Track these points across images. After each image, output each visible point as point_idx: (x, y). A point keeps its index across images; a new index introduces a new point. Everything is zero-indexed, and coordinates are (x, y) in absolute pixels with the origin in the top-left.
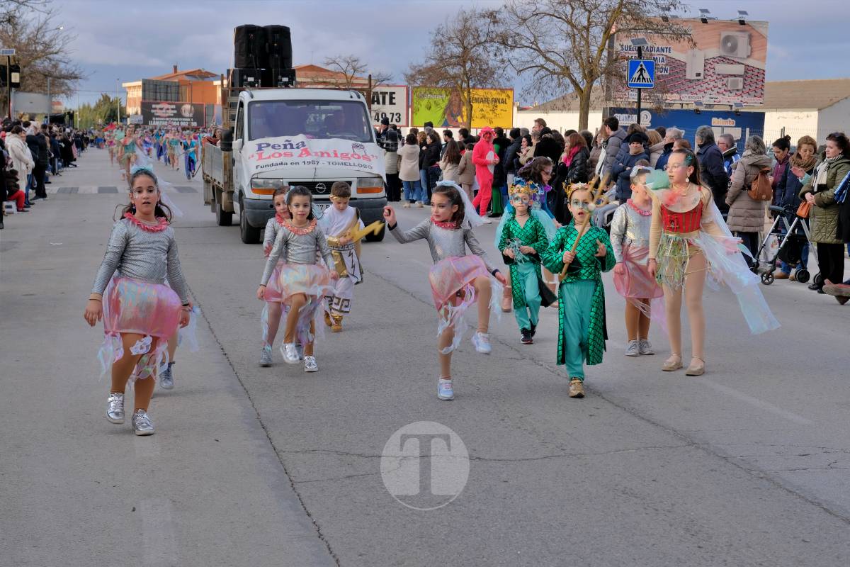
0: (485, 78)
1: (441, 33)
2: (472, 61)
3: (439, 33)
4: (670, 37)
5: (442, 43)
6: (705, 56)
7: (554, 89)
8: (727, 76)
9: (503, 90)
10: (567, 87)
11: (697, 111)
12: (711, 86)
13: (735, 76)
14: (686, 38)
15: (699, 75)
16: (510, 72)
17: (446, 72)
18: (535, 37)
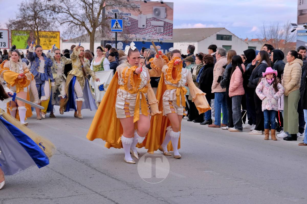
0: (45, 26)
1: (24, 5)
2: (39, 18)
3: (22, 5)
4: (130, 9)
5: (24, 10)
6: (146, 17)
7: (78, 32)
8: (156, 26)
9: (54, 32)
10: (84, 31)
11: (143, 42)
12: (149, 31)
13: (160, 26)
14: (137, 9)
15: (144, 26)
16: (57, 24)
17: (27, 23)
18: (68, 8)
